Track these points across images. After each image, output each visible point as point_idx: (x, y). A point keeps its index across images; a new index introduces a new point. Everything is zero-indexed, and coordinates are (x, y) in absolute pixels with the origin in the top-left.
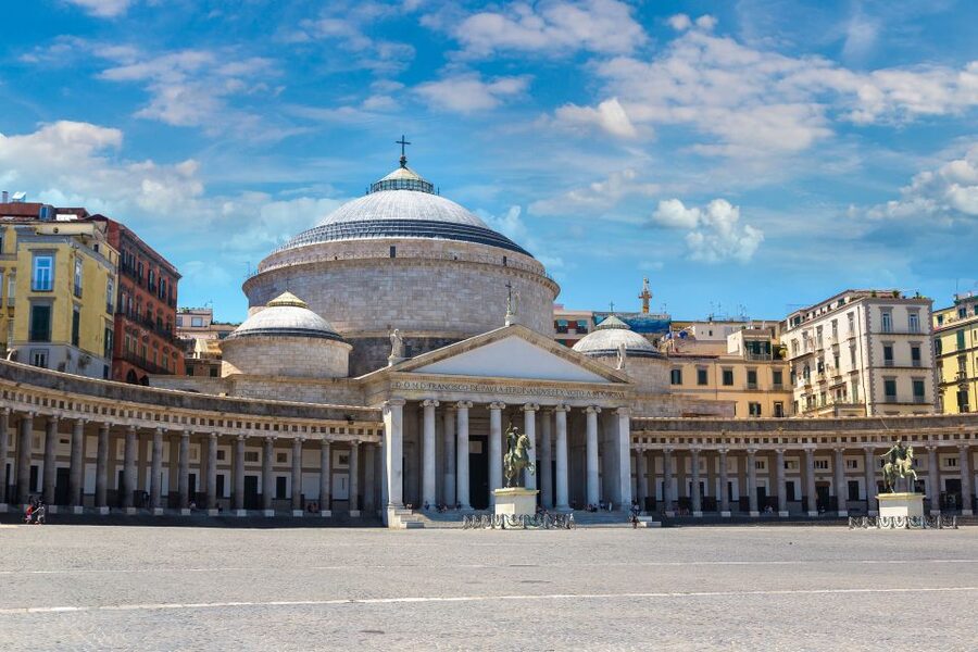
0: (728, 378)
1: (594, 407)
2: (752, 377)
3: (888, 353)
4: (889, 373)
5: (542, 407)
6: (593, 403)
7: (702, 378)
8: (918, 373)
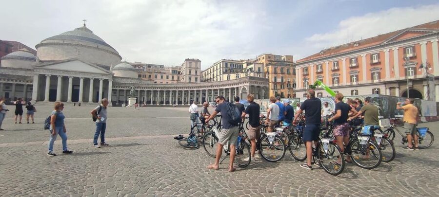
0: (168, 78)
1: (102, 79)
2: (173, 77)
3: (190, 72)
4: (190, 76)
5: (95, 79)
6: (102, 78)
7: (162, 77)
8: (196, 76)
